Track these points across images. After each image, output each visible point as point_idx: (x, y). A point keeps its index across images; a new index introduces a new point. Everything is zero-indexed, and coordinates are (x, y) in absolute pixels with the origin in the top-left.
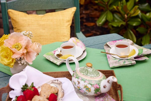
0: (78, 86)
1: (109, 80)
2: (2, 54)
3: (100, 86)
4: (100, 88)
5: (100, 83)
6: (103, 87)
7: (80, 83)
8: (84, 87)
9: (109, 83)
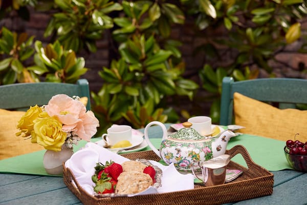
0: (178, 156)
1: (225, 136)
2: (43, 129)
3: (211, 149)
4: (212, 152)
5: (211, 146)
6: (216, 150)
7: (181, 150)
8: (189, 155)
9: (225, 141)
